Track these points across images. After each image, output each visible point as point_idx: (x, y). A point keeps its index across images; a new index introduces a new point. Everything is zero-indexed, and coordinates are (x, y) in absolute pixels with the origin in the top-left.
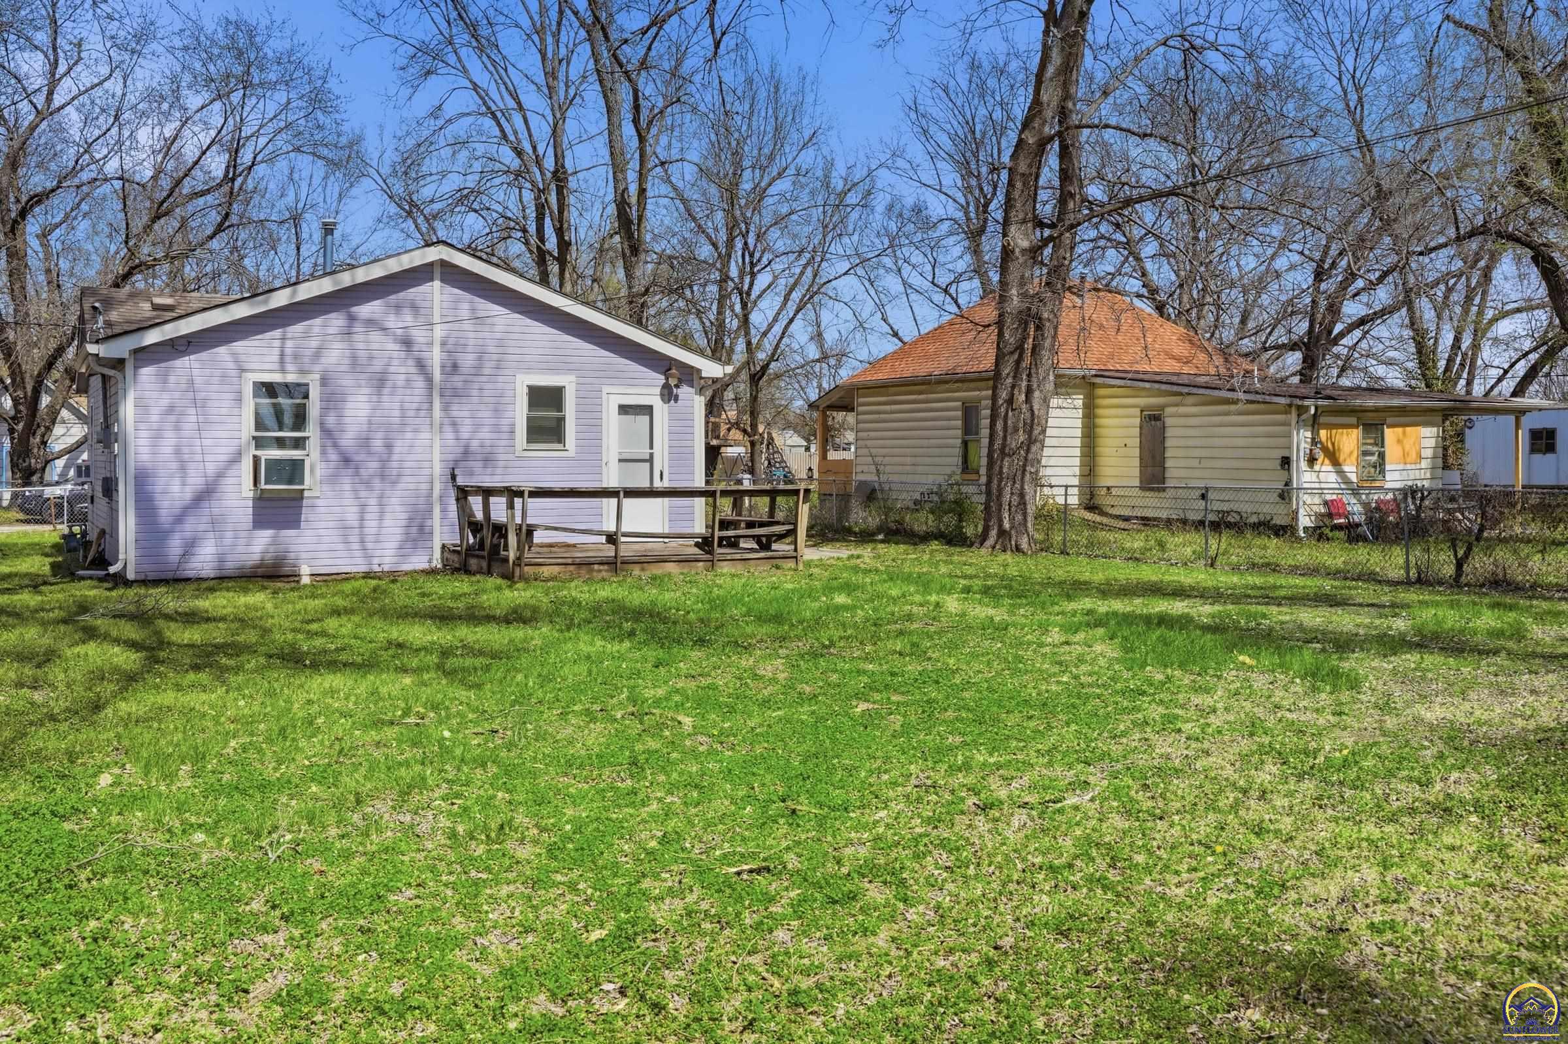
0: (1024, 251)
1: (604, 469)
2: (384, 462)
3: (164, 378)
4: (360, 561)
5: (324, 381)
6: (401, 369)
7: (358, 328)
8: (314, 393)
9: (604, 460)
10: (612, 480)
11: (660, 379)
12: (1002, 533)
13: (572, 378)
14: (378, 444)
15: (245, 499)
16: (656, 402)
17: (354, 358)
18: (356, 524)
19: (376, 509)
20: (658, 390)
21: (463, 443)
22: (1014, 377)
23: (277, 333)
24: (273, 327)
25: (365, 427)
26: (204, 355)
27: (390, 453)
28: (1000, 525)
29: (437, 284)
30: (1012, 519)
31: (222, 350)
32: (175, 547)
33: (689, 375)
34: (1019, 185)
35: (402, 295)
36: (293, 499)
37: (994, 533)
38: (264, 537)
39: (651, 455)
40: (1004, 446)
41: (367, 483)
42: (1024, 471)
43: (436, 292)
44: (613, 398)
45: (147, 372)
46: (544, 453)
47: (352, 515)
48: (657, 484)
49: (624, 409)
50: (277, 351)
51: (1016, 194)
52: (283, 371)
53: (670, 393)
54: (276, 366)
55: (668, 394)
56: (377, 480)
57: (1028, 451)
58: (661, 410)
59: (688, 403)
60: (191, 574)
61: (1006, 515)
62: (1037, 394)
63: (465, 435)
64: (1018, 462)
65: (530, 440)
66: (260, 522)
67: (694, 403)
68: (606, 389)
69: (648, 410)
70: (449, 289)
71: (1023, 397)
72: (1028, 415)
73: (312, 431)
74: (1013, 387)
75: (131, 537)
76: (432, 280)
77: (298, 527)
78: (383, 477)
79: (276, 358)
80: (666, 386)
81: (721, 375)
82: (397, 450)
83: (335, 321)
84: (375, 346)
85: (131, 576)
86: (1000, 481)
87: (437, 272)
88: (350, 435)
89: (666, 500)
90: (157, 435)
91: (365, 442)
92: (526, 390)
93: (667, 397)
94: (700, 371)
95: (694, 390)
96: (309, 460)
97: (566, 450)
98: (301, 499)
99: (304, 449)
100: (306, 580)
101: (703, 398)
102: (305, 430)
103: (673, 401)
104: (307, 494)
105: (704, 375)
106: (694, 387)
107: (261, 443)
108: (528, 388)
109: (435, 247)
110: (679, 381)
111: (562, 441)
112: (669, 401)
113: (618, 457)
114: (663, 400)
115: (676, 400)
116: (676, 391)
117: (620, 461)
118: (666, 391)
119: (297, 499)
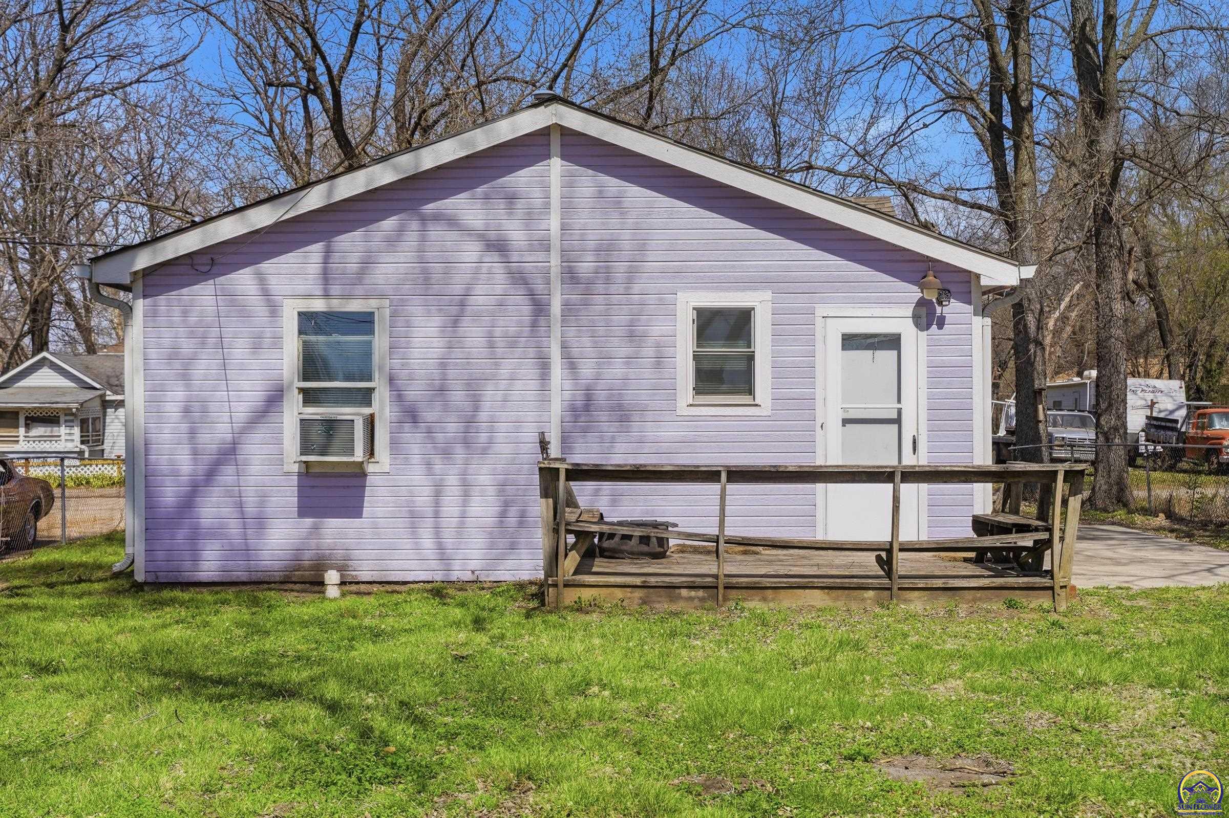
1: (819, 434)
2: (470, 422)
3: (184, 309)
4: (434, 564)
6: (489, 289)
7: (435, 231)
8: (382, 326)
9: (819, 421)
10: (830, 451)
11: (914, 293)
13: (768, 295)
14: (458, 396)
15: (288, 474)
16: (906, 328)
18: (429, 511)
19: (457, 491)
20: (909, 311)
23: (318, 247)
25: (436, 373)
27: (476, 409)
29: (556, 166)
33: (959, 284)
36: (355, 475)
39: (899, 412)
41: (446, 453)
44: (831, 323)
46: (725, 410)
47: (423, 499)
48: (909, 460)
49: (851, 341)
50: (319, 269)
53: (931, 313)
55: (927, 316)
56: (459, 449)
59: (963, 329)
65: (698, 391)
66: (306, 506)
67: (972, 330)
68: (821, 310)
69: (892, 342)
70: (574, 168)
73: (379, 384)
75: (140, 524)
76: (548, 157)
77: (361, 515)
78: (467, 443)
79: (319, 279)
80: (923, 304)
81: (1015, 282)
82: (486, 405)
85: (140, 577)
87: (555, 141)
89: (924, 487)
92: (691, 315)
93: (924, 320)
94: (978, 276)
95: (970, 308)
96: (370, 423)
97: (756, 405)
98: (364, 475)
99: (369, 404)
100: (333, 592)
101: (988, 321)
102: (370, 379)
103: (934, 327)
104: (370, 468)
105: (984, 282)
106: (970, 303)
107: (310, 397)
108: (695, 312)
109: (550, 107)
110: (945, 294)
111: (750, 391)
112: (928, 327)
113: (842, 415)
114: (917, 325)
115: (941, 325)
116: (939, 309)
117: (845, 422)
118: (923, 311)
119: (358, 474)
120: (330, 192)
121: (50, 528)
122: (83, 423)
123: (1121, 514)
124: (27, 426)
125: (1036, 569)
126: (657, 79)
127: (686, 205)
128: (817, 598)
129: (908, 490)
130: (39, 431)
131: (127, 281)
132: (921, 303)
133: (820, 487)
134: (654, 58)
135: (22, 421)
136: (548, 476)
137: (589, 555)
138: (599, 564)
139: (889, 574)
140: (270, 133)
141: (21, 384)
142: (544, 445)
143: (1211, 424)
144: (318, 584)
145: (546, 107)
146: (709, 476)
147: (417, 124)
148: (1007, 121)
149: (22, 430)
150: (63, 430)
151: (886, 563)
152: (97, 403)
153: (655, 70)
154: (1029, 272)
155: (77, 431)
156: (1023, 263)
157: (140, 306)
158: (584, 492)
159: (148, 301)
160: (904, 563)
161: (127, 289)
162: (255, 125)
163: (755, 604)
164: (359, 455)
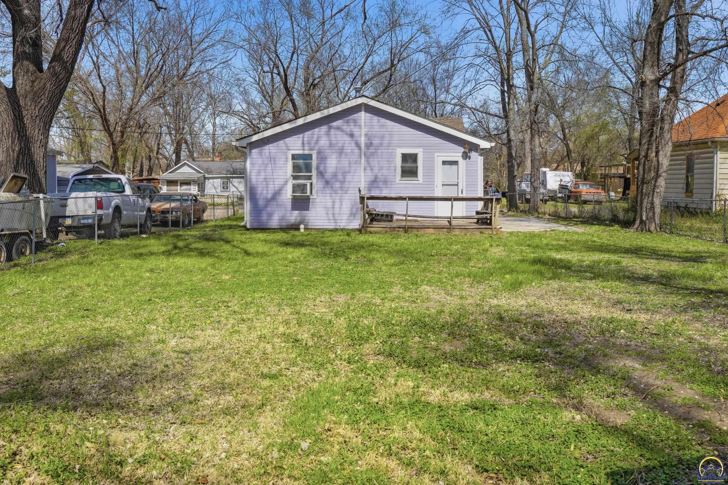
0: (651, 81)
1: (436, 189)
3: (261, 153)
4: (332, 224)
5: (319, 153)
6: (350, 146)
7: (333, 132)
8: (314, 157)
9: (436, 185)
10: (439, 193)
11: (462, 150)
12: (642, 221)
13: (421, 150)
14: (340, 177)
15: (289, 199)
16: (460, 159)
17: (331, 143)
20: (461, 154)
21: (374, 174)
22: (648, 145)
23: (301, 136)
24: (299, 133)
26: (275, 144)
28: (641, 218)
29: (363, 113)
30: (647, 215)
31: (281, 142)
32: (264, 217)
33: (474, 147)
34: (649, 48)
35: (349, 118)
36: (306, 199)
37: (638, 222)
38: (296, 213)
39: (458, 182)
40: (643, 178)
41: (336, 192)
42: (654, 191)
43: (363, 115)
44: (439, 158)
45: (255, 151)
46: (409, 182)
47: (330, 204)
48: (460, 195)
49: (444, 163)
50: (301, 142)
51: (648, 52)
52: (304, 150)
54: (301, 148)
55: (466, 156)
57: (656, 181)
58: (462, 162)
59: (475, 160)
60: (269, 227)
61: (644, 213)
62: (661, 153)
63: (376, 171)
64: (650, 187)
65: (402, 176)
66: (294, 208)
67: (478, 160)
68: (436, 154)
69: (456, 163)
70: (368, 115)
71: (654, 154)
72: (656, 163)
73: (314, 173)
74: (648, 149)
75: (248, 212)
76: (361, 111)
77: (308, 210)
78: (342, 188)
79: (301, 145)
81: (489, 147)
83: (324, 128)
84: (340, 139)
85: (248, 226)
86: (642, 196)
87: (363, 108)
88: (329, 174)
89: (464, 202)
90: (259, 172)
91: (335, 175)
92: (401, 155)
94: (480, 145)
95: (477, 154)
96: (311, 184)
97: (418, 180)
98: (309, 199)
99: (311, 179)
100: (302, 230)
101: (482, 158)
102: (311, 172)
103: (468, 159)
104: (311, 197)
105: (481, 147)
107: (295, 178)
110: (470, 150)
111: (417, 176)
112: (466, 159)
113: (442, 183)
114: (463, 158)
115: (470, 159)
116: (469, 154)
117: (443, 185)
118: (464, 155)
119: (308, 199)
121: (208, 216)
122: (199, 184)
123: (536, 214)
124: (181, 186)
125: (490, 224)
126: (393, 69)
128: (431, 231)
129: (455, 203)
130: (185, 187)
131: (245, 146)
132: (464, 152)
133: (436, 202)
134: (392, 61)
135: (179, 184)
136: (362, 199)
137: (372, 220)
138: (374, 223)
139: (450, 225)
140: (258, 84)
141: (178, 171)
142: (360, 191)
143: (579, 187)
144: (298, 229)
146: (404, 199)
147: (312, 84)
148: (506, 89)
149: (179, 187)
150: (192, 187)
151: (450, 222)
152: (202, 178)
153: (392, 65)
154: (493, 144)
155: (197, 187)
156: (491, 142)
158: (370, 203)
160: (454, 222)
161: (245, 148)
162: (253, 80)
163: (415, 232)
164: (308, 193)
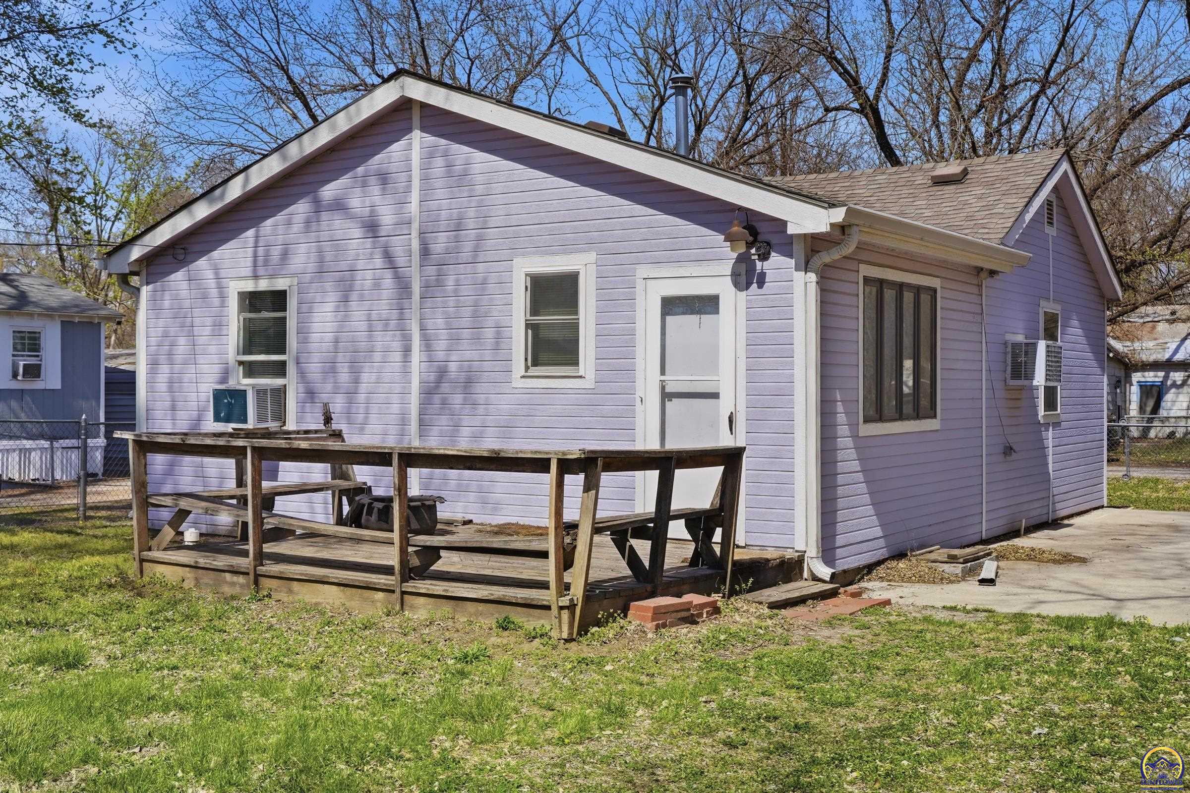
1: (639, 407)
5: (300, 286)
6: (368, 265)
9: (640, 393)
13: (592, 257)
16: (724, 288)
20: (727, 268)
25: (331, 347)
29: (417, 135)
33: (780, 233)
39: (717, 384)
43: (415, 144)
44: (654, 286)
46: (550, 382)
48: (728, 440)
49: (671, 305)
50: (251, 254)
52: (256, 277)
53: (751, 272)
54: (252, 272)
55: (746, 275)
58: (732, 302)
59: (786, 286)
63: (441, 355)
67: (795, 285)
68: (643, 271)
69: (710, 305)
70: (430, 139)
73: (291, 353)
76: (410, 130)
80: (743, 259)
81: (823, 228)
87: (416, 114)
88: (316, 357)
92: (526, 283)
93: (743, 279)
94: (784, 223)
95: (792, 262)
96: (284, 392)
97: (581, 377)
99: (284, 375)
101: (812, 277)
103: (755, 285)
106: (790, 256)
107: (247, 369)
108: (529, 279)
109: (398, 81)
110: (765, 247)
111: (575, 362)
112: (748, 286)
113: (660, 389)
114: (736, 285)
115: (761, 284)
116: (759, 264)
117: (665, 396)
118: (743, 268)
120: (247, 180)
127: (522, 167)
132: (741, 258)
145: (396, 80)
154: (838, 215)
157: (145, 291)
159: (150, 287)
